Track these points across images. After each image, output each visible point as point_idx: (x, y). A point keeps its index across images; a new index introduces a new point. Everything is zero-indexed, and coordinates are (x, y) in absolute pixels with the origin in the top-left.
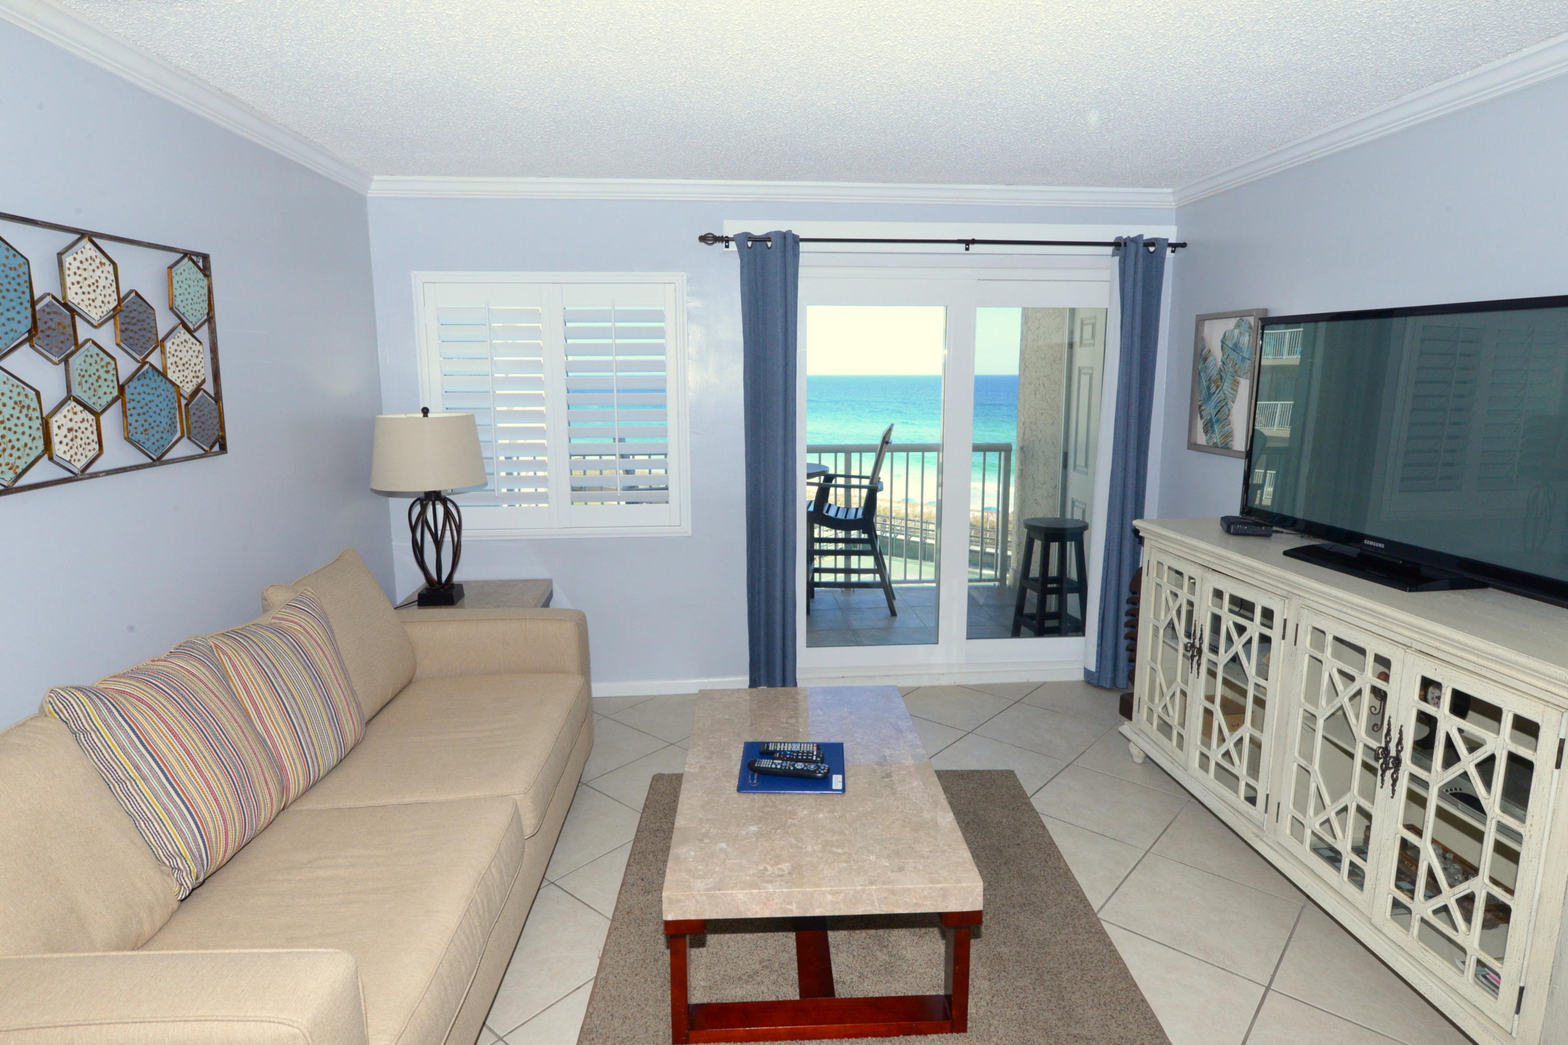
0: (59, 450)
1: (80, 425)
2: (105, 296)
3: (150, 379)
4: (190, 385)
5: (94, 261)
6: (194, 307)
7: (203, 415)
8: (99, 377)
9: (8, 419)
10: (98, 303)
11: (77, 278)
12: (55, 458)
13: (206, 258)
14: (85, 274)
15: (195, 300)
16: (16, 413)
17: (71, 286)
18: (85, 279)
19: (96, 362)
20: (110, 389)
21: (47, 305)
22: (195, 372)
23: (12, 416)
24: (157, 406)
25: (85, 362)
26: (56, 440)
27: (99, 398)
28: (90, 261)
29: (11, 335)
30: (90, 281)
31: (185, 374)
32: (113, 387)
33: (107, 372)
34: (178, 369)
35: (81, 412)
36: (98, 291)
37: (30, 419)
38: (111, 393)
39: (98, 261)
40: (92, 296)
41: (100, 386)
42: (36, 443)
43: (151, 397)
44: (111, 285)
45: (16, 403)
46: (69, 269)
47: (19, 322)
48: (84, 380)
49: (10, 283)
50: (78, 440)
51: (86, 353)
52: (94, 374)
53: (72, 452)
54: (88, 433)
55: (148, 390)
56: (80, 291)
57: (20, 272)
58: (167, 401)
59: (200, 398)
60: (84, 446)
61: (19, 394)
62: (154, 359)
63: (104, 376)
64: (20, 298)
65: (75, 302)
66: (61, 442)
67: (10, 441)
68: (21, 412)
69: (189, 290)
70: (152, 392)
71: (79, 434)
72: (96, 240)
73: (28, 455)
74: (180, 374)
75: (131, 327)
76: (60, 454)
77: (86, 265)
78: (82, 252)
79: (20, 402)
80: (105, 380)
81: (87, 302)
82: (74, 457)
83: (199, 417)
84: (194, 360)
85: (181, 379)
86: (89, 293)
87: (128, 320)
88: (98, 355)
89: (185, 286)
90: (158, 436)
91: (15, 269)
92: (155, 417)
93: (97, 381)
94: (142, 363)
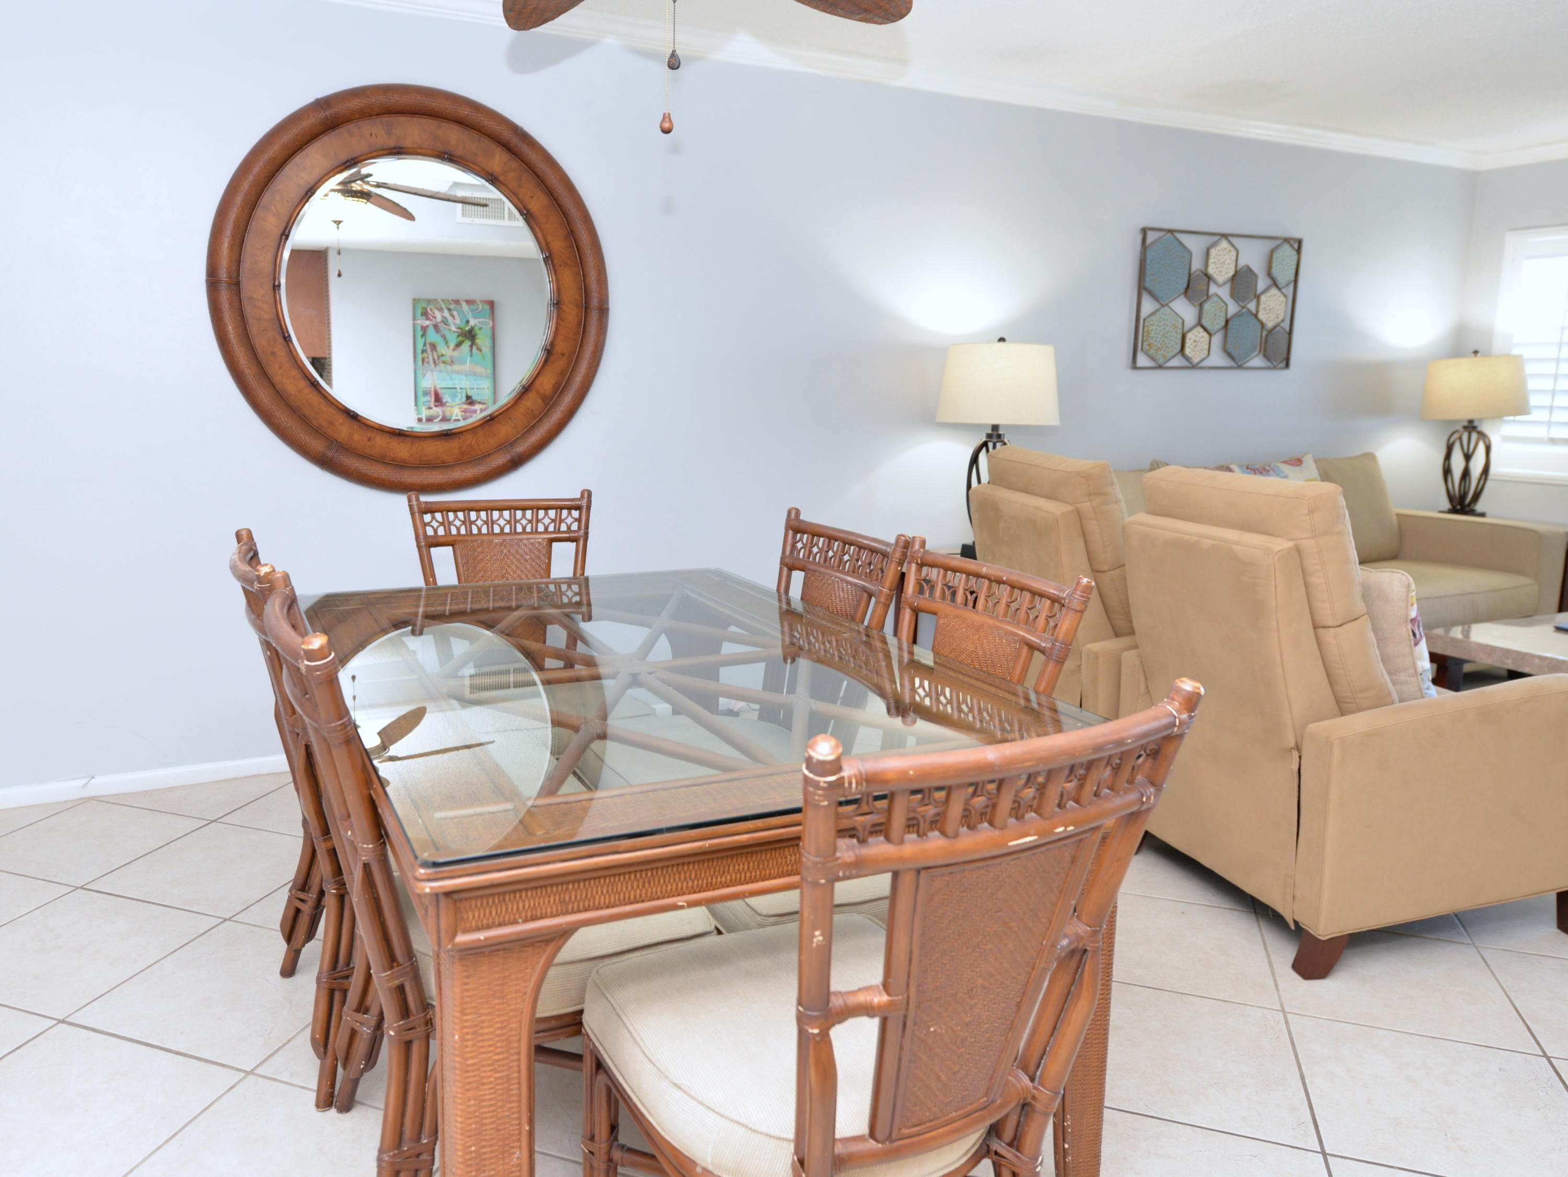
0: (1188, 351)
1: (1201, 339)
2: (1229, 269)
3: (1246, 317)
4: (1273, 323)
5: (1227, 250)
6: (1286, 273)
7: (1278, 342)
8: (1217, 314)
9: (1167, 333)
10: (1223, 273)
11: (1215, 259)
12: (1185, 355)
13: (1300, 241)
14: (1219, 258)
15: (1287, 269)
16: (1171, 329)
17: (1211, 264)
18: (1219, 260)
19: (1217, 307)
20: (1221, 321)
21: (1197, 275)
22: (1278, 314)
23: (1170, 331)
24: (1246, 333)
25: (1211, 305)
26: (1187, 345)
27: (1214, 325)
28: (1224, 250)
29: (1176, 290)
30: (1221, 261)
31: (1271, 315)
32: (1223, 320)
33: (1222, 312)
34: (1266, 313)
35: (1203, 332)
36: (1226, 266)
37: (1177, 333)
38: (1221, 323)
39: (1229, 250)
40: (1221, 269)
41: (1216, 320)
42: (1177, 346)
43: (1243, 328)
44: (1233, 263)
45: (1172, 325)
46: (1212, 255)
47: (1181, 284)
48: (1208, 315)
49: (1181, 265)
50: (1199, 347)
51: (1212, 300)
52: (1215, 312)
53: (1194, 353)
54: (1204, 344)
55: (1244, 323)
56: (1215, 267)
57: (1187, 259)
58: (1255, 331)
59: (1278, 331)
60: (1201, 351)
61: (1175, 320)
62: (1252, 305)
63: (1220, 314)
64: (1184, 271)
65: (1212, 273)
66: (1189, 347)
67: (1166, 343)
68: (1174, 329)
69: (1282, 263)
70: (1246, 324)
71: (1199, 344)
72: (1229, 238)
73: (1173, 351)
74: (1267, 316)
75: (1240, 287)
76: (1188, 353)
77: (1221, 253)
78: (1221, 245)
79: (1175, 324)
80: (1220, 316)
81: (1218, 273)
82: (1195, 356)
83: (1274, 343)
84: (1278, 307)
85: (1267, 318)
86: (1219, 268)
87: (1240, 282)
88: (1218, 302)
89: (1281, 260)
90: (1243, 352)
91: (1185, 258)
92: (1243, 340)
93: (1214, 316)
94: (1243, 307)
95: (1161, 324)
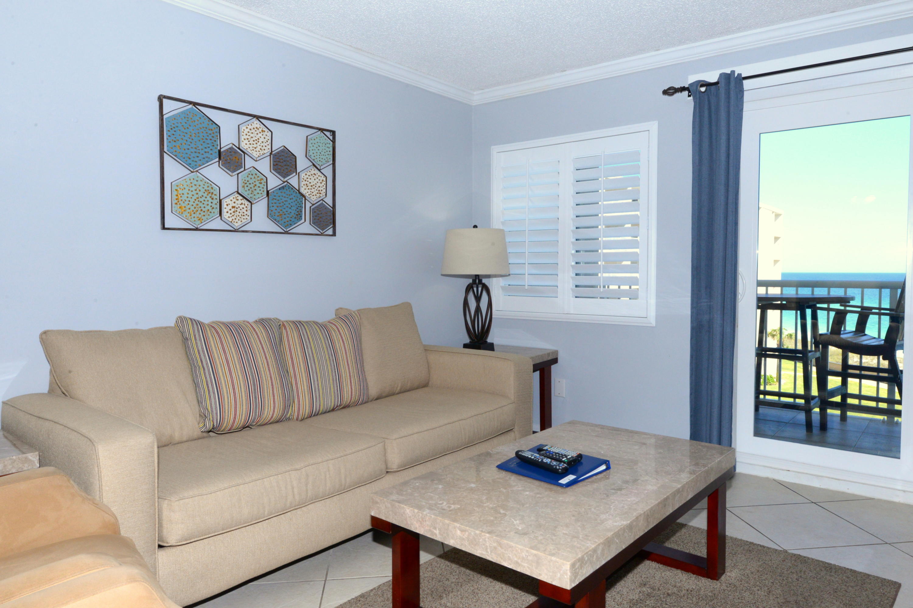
0: (225, 215)
1: (240, 206)
2: (262, 146)
3: (287, 190)
4: (315, 197)
5: (258, 129)
6: (321, 157)
7: (321, 213)
8: (256, 185)
9: (201, 197)
10: (258, 149)
11: (247, 137)
12: (223, 219)
13: (333, 133)
14: (252, 135)
15: (323, 153)
16: (205, 195)
17: (244, 140)
18: (252, 137)
19: (255, 178)
20: (261, 192)
21: (230, 148)
22: (319, 190)
23: (203, 196)
24: (289, 204)
25: (248, 177)
26: (224, 211)
27: (255, 195)
28: (255, 129)
29: (206, 159)
30: (254, 139)
31: (313, 190)
32: (263, 191)
33: (261, 183)
34: (307, 188)
35: (241, 200)
36: (259, 144)
37: (212, 199)
38: (261, 194)
39: (260, 130)
40: (255, 146)
41: (255, 190)
42: (214, 210)
43: (286, 199)
44: (267, 141)
45: (206, 190)
46: (243, 132)
47: (212, 154)
48: (246, 185)
49: (208, 136)
50: (238, 213)
51: (249, 173)
52: (253, 183)
53: (235, 217)
54: (244, 210)
55: (284, 195)
56: (248, 143)
57: (214, 131)
58: (296, 202)
59: (320, 204)
60: (240, 216)
61: (208, 187)
62: (293, 181)
63: (258, 185)
64: (213, 143)
65: (245, 148)
66: (227, 212)
67: (200, 207)
68: (208, 195)
69: (319, 148)
70: (287, 196)
71: (238, 210)
72: (260, 120)
73: (209, 215)
74: (309, 191)
75: (280, 164)
76: (226, 217)
77: (253, 131)
78: (251, 125)
79: (208, 190)
80: (259, 187)
81: (252, 149)
82: (234, 220)
83: (318, 214)
84: (319, 184)
85: (310, 193)
86: (253, 144)
87: (278, 160)
88: (256, 174)
89: (316, 146)
90: (288, 219)
91: (212, 130)
92: (287, 209)
93: (254, 187)
94: (284, 182)
95: (193, 189)
